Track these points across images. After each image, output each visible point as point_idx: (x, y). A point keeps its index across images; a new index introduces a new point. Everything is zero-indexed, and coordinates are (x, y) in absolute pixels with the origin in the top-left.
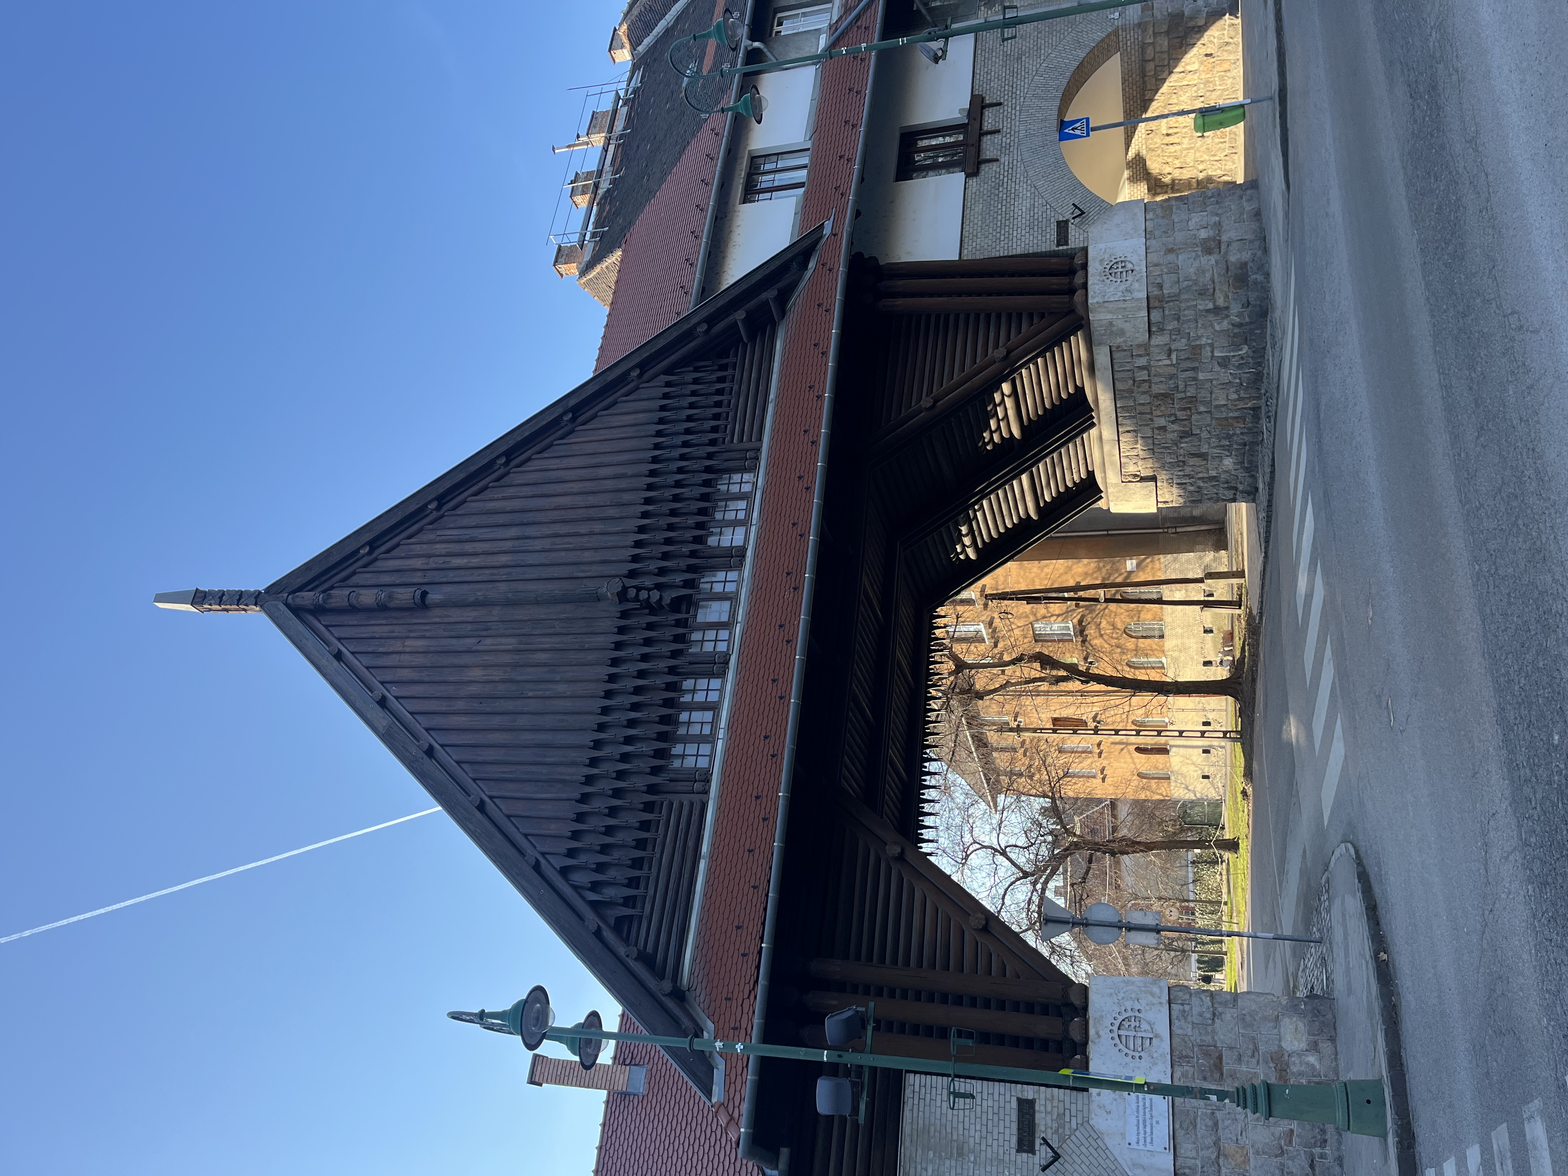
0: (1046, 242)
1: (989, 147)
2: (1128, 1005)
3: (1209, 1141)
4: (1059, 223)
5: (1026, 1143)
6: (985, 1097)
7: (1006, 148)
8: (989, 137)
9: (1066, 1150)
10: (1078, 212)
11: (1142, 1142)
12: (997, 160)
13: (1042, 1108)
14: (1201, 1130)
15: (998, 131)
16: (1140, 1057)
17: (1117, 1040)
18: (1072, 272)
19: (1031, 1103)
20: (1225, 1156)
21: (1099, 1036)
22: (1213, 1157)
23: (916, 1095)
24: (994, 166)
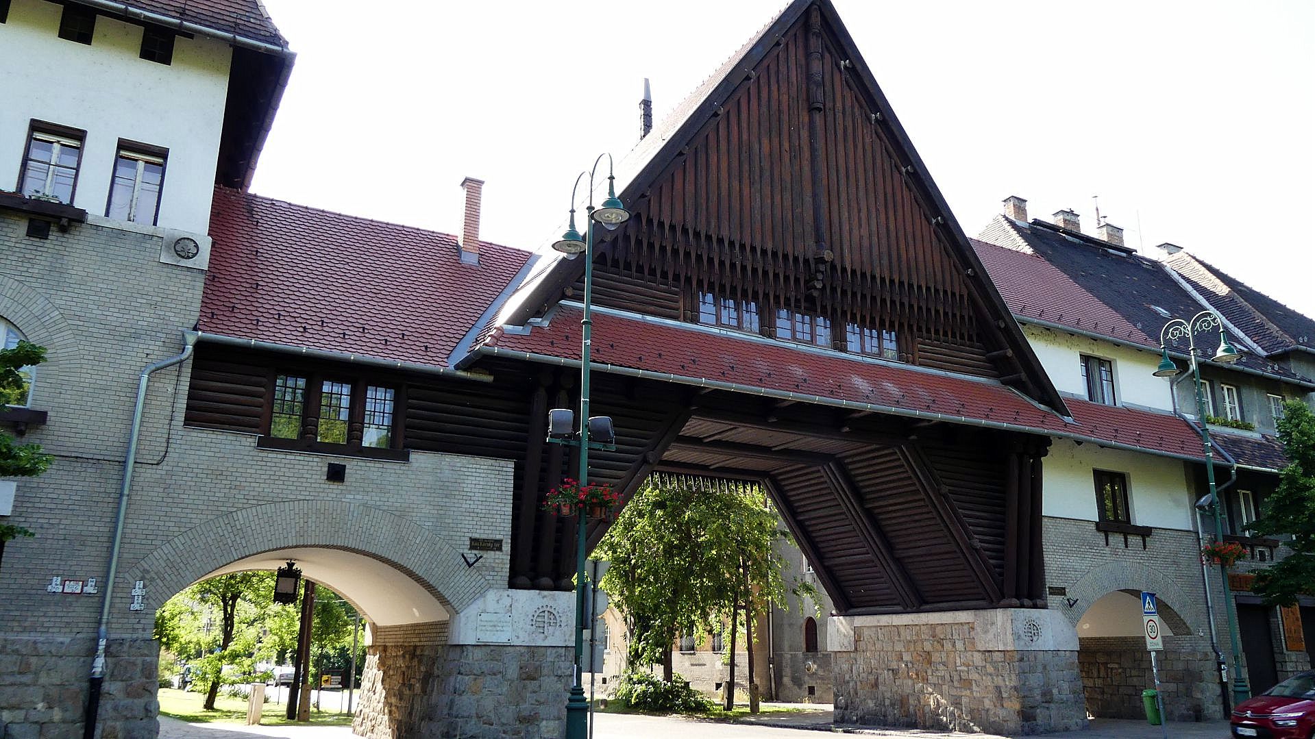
0: (1052, 579)
1: (1116, 539)
2: (563, 619)
3: (485, 669)
4: (1064, 589)
5: (476, 544)
6: (502, 517)
7: (1114, 552)
8: (1123, 540)
9: (473, 571)
10: (1072, 602)
11: (483, 624)
12: (1107, 544)
13: (497, 556)
14: (492, 664)
15: (1127, 547)
16: (532, 625)
17: (541, 610)
18: (1030, 597)
19: (500, 549)
20: (475, 679)
21: (543, 598)
22: (475, 672)
23: (501, 469)
24: (1103, 542)
